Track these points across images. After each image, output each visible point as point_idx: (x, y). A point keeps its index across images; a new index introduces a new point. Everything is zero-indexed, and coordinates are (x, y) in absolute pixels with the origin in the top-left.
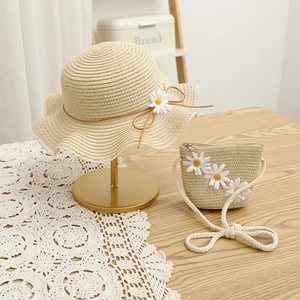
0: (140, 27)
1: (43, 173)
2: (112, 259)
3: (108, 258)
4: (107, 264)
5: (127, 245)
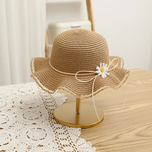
0: (72, 27)
1: (20, 101)
2: (60, 146)
3: (58, 145)
4: (58, 149)
5: (69, 139)
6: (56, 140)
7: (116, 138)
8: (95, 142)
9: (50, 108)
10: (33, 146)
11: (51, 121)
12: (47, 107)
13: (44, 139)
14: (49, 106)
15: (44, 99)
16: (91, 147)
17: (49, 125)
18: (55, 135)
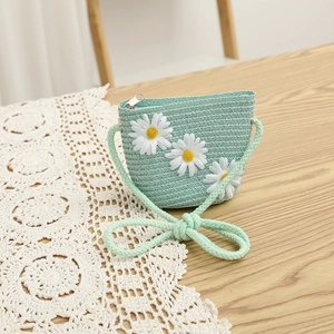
2: (122, 318)
3: (115, 315)
4: (114, 327)
5: (150, 291)
6: (109, 294)
7: (293, 279)
8: (226, 297)
9: (95, 182)
10: (39, 322)
11: (96, 229)
12: (84, 178)
13: (72, 292)
14: (92, 176)
15: (77, 155)
16: (216, 317)
17: (90, 241)
18: (107, 278)
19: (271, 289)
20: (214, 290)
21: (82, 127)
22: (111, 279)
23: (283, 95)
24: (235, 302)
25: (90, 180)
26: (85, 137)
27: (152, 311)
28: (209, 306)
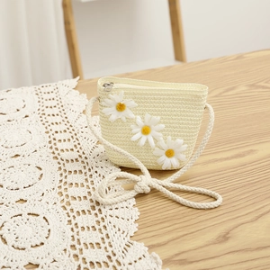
2: (83, 266)
3: (78, 264)
5: (107, 245)
6: (73, 246)
7: (225, 238)
8: (169, 251)
9: (65, 155)
10: (14, 267)
11: (64, 193)
12: (56, 152)
13: (42, 244)
14: (62, 150)
15: (51, 133)
16: (160, 267)
17: (58, 203)
18: (72, 233)
19: (207, 245)
20: (159, 245)
21: (56, 111)
22: (75, 234)
23: (221, 90)
24: (177, 255)
25: (61, 153)
26: (58, 119)
27: (108, 261)
28: (155, 258)
